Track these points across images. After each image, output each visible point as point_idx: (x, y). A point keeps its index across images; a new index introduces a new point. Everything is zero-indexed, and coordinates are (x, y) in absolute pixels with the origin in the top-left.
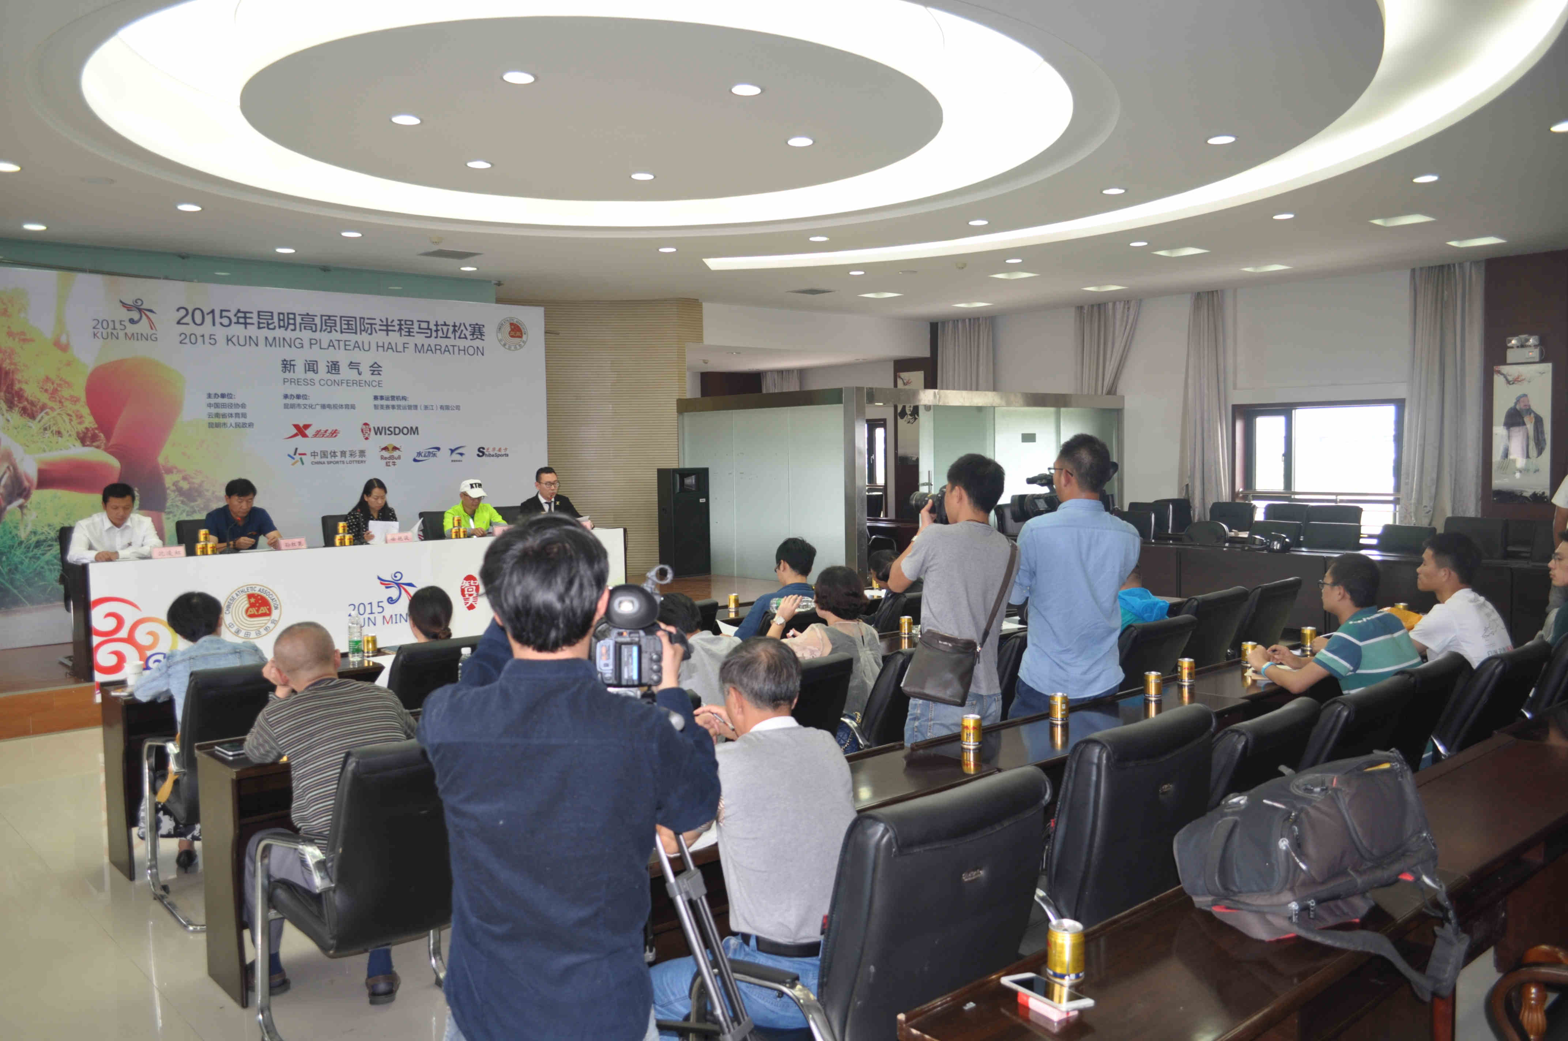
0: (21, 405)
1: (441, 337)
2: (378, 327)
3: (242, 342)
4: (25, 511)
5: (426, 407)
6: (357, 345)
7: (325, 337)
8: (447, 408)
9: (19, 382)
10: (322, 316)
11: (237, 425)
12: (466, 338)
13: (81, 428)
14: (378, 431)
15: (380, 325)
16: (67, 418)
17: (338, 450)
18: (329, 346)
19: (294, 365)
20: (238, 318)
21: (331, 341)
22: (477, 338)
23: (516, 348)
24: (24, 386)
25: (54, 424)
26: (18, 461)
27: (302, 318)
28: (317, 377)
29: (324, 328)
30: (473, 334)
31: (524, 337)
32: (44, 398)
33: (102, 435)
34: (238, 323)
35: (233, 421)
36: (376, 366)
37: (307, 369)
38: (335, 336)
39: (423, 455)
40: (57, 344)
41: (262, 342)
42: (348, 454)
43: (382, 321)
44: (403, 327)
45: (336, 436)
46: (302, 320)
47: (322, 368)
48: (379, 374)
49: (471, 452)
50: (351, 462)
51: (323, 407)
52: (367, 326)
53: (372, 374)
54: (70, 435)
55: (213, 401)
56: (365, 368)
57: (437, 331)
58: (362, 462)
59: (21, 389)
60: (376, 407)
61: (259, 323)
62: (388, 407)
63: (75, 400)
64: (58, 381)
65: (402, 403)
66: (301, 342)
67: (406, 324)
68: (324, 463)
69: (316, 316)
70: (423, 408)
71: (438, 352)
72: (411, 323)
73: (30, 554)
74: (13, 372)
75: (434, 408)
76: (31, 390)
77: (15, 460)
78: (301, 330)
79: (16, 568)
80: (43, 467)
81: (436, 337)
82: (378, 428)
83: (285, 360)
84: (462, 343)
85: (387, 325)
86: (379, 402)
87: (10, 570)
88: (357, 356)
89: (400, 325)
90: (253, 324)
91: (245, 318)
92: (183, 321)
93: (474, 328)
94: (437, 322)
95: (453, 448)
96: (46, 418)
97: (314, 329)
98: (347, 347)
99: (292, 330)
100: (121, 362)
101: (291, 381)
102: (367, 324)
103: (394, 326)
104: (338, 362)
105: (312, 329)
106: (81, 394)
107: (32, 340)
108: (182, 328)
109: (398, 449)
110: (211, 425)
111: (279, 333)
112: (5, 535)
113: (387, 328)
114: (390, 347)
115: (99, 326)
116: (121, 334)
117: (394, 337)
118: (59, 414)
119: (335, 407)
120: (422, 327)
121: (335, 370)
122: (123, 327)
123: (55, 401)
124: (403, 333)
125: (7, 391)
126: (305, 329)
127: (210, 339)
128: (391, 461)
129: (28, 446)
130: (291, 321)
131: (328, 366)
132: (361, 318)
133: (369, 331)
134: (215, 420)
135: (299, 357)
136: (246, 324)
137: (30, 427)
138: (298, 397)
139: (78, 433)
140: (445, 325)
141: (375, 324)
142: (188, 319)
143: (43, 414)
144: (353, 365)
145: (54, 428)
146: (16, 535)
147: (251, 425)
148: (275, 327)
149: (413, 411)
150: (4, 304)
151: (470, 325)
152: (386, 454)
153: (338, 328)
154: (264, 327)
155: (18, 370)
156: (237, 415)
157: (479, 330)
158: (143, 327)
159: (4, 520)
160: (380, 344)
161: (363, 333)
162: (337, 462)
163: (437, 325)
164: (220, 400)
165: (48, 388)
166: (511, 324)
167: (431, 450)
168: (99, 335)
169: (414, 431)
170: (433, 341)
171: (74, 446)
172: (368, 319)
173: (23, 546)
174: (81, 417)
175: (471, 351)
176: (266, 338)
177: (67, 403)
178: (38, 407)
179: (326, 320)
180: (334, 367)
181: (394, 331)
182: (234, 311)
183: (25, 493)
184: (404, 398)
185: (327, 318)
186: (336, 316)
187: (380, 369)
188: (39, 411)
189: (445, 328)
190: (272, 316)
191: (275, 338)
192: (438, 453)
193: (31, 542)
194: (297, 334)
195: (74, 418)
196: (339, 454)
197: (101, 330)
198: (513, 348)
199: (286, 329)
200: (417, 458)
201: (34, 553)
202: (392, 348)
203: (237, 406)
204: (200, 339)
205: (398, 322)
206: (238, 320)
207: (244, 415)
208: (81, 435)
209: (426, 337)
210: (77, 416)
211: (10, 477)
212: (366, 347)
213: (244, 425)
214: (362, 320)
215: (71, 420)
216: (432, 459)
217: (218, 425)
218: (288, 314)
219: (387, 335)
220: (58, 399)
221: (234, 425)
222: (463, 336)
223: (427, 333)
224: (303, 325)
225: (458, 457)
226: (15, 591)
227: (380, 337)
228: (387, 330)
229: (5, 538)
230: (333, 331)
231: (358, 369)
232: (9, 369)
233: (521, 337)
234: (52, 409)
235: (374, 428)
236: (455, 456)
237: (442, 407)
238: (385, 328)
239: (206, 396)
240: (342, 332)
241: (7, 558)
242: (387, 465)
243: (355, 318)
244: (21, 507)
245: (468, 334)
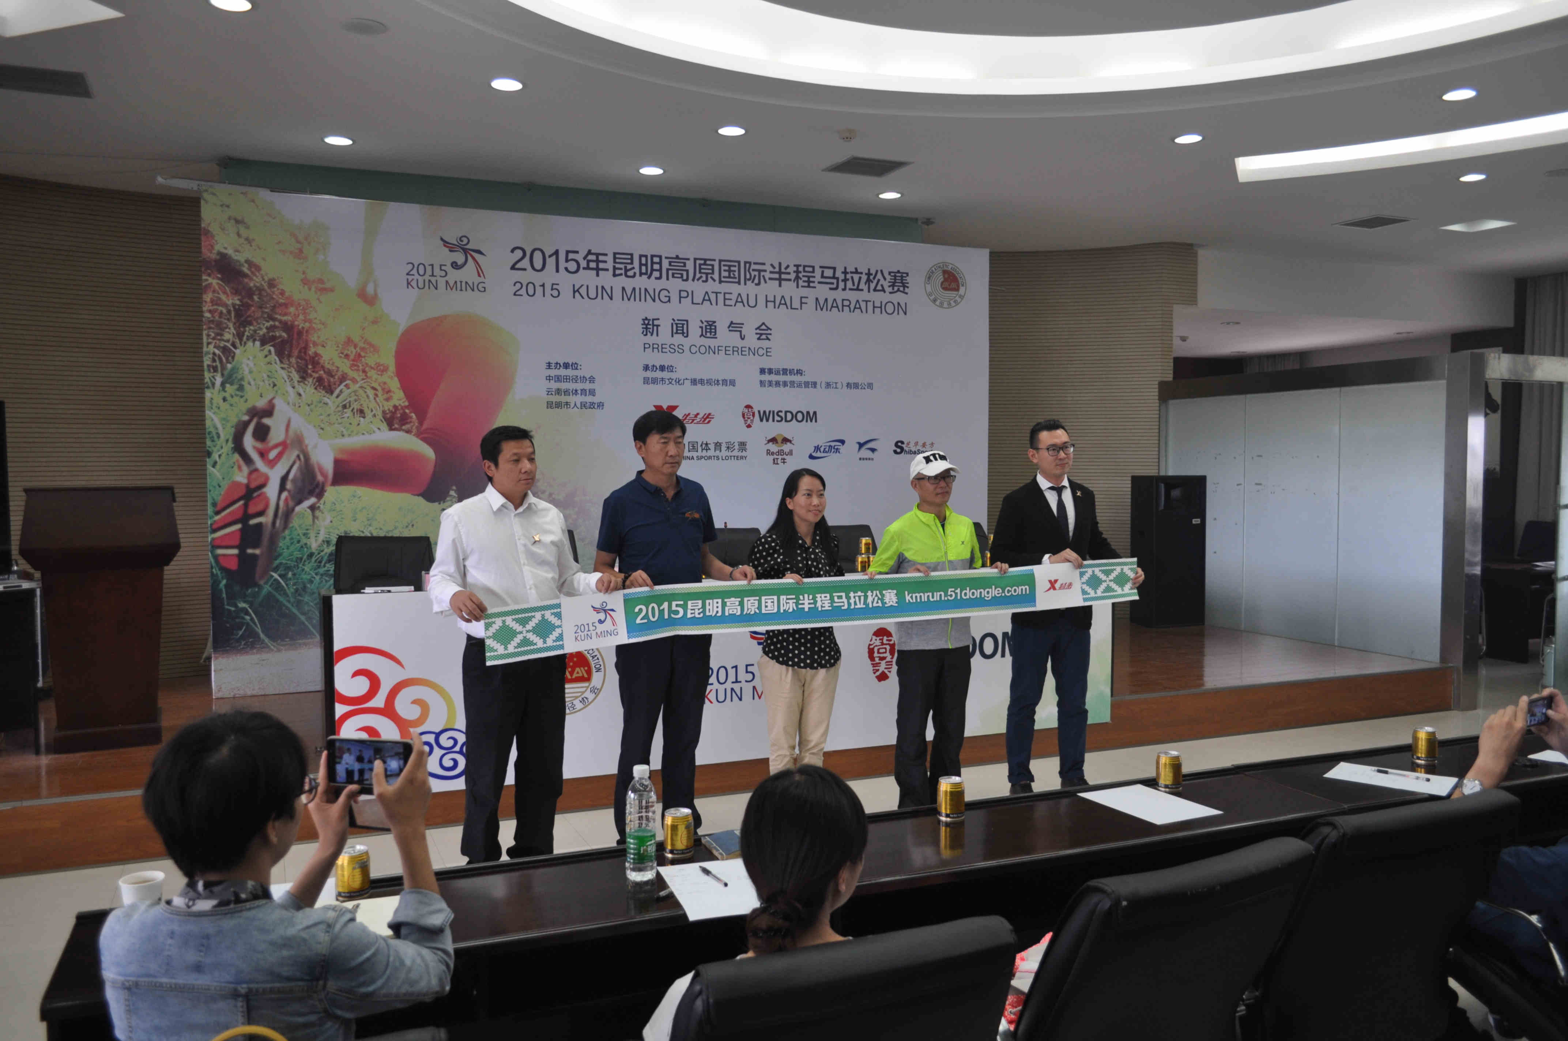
0: (316, 375)
1: (850, 289)
2: (768, 275)
3: (592, 294)
4: (317, 513)
5: (828, 385)
6: (739, 300)
7: (698, 288)
8: (856, 386)
9: (315, 344)
10: (695, 260)
11: (583, 405)
12: (883, 290)
13: (388, 406)
14: (765, 416)
15: (771, 272)
16: (371, 393)
17: (711, 441)
18: (704, 300)
19: (658, 326)
20: (588, 262)
21: (707, 293)
22: (898, 290)
23: (949, 304)
24: (320, 350)
25: (356, 401)
26: (310, 448)
27: (670, 263)
28: (686, 342)
29: (698, 275)
30: (893, 286)
31: (962, 290)
32: (344, 366)
33: (413, 415)
34: (588, 268)
35: (579, 399)
36: (763, 327)
37: (675, 331)
38: (712, 286)
39: (822, 449)
40: (362, 295)
41: (617, 293)
42: (724, 448)
43: (774, 268)
44: (800, 275)
45: (709, 422)
46: (670, 265)
47: (694, 330)
48: (768, 339)
49: (886, 446)
50: (727, 458)
51: (694, 382)
52: (753, 273)
53: (759, 339)
54: (374, 416)
55: (553, 372)
56: (749, 331)
57: (845, 280)
58: (742, 458)
59: (316, 354)
60: (762, 383)
61: (615, 268)
62: (778, 384)
63: (382, 369)
64: (361, 345)
65: (797, 378)
66: (668, 294)
67: (805, 271)
68: (693, 458)
69: (688, 259)
70: (823, 385)
71: (846, 309)
72: (811, 269)
73: (321, 571)
74: (307, 331)
75: (839, 386)
76: (329, 356)
77: (306, 446)
78: (668, 279)
79: (304, 588)
80: (340, 456)
81: (844, 289)
82: (765, 412)
83: (646, 319)
84: (878, 298)
85: (780, 273)
86: (766, 377)
87: (297, 590)
88: (738, 313)
89: (797, 272)
90: (607, 270)
91: (597, 261)
92: (518, 266)
93: (895, 276)
94: (845, 268)
95: (862, 442)
96: (346, 392)
97: (685, 277)
98: (728, 302)
99: (656, 278)
100: (440, 320)
101: (654, 347)
102: (754, 270)
103: (789, 273)
104: (714, 322)
105: (682, 277)
106: (390, 361)
107: (332, 290)
108: (517, 275)
109: (790, 441)
110: (550, 405)
111: (641, 282)
112: (292, 543)
113: (780, 276)
114: (783, 302)
115: (414, 272)
116: (442, 283)
117: (789, 289)
118: (361, 387)
119: (709, 382)
120: (825, 275)
121: (711, 332)
122: (443, 273)
123: (358, 370)
124: (801, 283)
125: (299, 357)
126: (673, 277)
127: (552, 289)
128: (780, 457)
129: (322, 429)
130: (656, 267)
131: (701, 327)
132: (746, 263)
133: (756, 281)
134: (555, 398)
135: (665, 314)
136: (598, 270)
137: (326, 404)
138: (662, 368)
139: (384, 412)
140: (856, 272)
141: (765, 271)
142: (525, 263)
143: (342, 387)
144: (734, 327)
145: (356, 406)
146: (306, 544)
147: (601, 405)
148: (635, 273)
149: (811, 390)
150: (298, 242)
151: (890, 273)
152: (774, 448)
153: (716, 276)
154: (621, 275)
155: (314, 328)
156: (584, 392)
157: (902, 280)
158: (468, 273)
159: (291, 525)
160: (771, 298)
161: (749, 283)
162: (710, 458)
163: (845, 272)
164: (563, 372)
165: (349, 353)
166: (945, 272)
167: (833, 444)
168: (414, 284)
169: (811, 417)
170: (839, 295)
171: (379, 429)
172: (755, 263)
173: (313, 559)
174: (389, 391)
175: (890, 308)
176: (623, 289)
177: (372, 373)
178: (336, 377)
179: (700, 265)
180: (709, 328)
181: (790, 280)
182: (583, 253)
183: (317, 491)
184: (799, 372)
185: (702, 262)
186: (714, 260)
187: (769, 332)
188: (338, 383)
189: (856, 277)
190: (632, 259)
191: (634, 289)
192: (842, 448)
193: (322, 554)
194: (663, 283)
195: (380, 393)
196: (712, 446)
197: (417, 276)
198: (945, 305)
199: (649, 277)
200: (814, 454)
201: (326, 569)
202: (786, 304)
203: (583, 379)
204: (539, 290)
205: (795, 269)
206: (588, 264)
207: (592, 392)
208: (388, 416)
209: (831, 289)
210: (383, 389)
211: (300, 468)
212: (752, 303)
213: (592, 405)
214: (748, 265)
215: (376, 395)
216: (833, 456)
217: (558, 405)
218: (652, 256)
219: (780, 285)
220: (361, 367)
221: (579, 405)
222: (879, 288)
223: (833, 283)
224: (670, 272)
225: (869, 454)
226: (303, 618)
227: (771, 288)
228: (780, 280)
229: (292, 548)
230: (710, 279)
231: (740, 332)
232: (303, 328)
233: (957, 290)
234: (354, 381)
235: (759, 412)
236: (865, 453)
237: (849, 385)
238: (777, 276)
239: (545, 366)
240: (721, 282)
241: (294, 575)
242: (775, 462)
243: (739, 262)
244: (313, 508)
245: (886, 284)
